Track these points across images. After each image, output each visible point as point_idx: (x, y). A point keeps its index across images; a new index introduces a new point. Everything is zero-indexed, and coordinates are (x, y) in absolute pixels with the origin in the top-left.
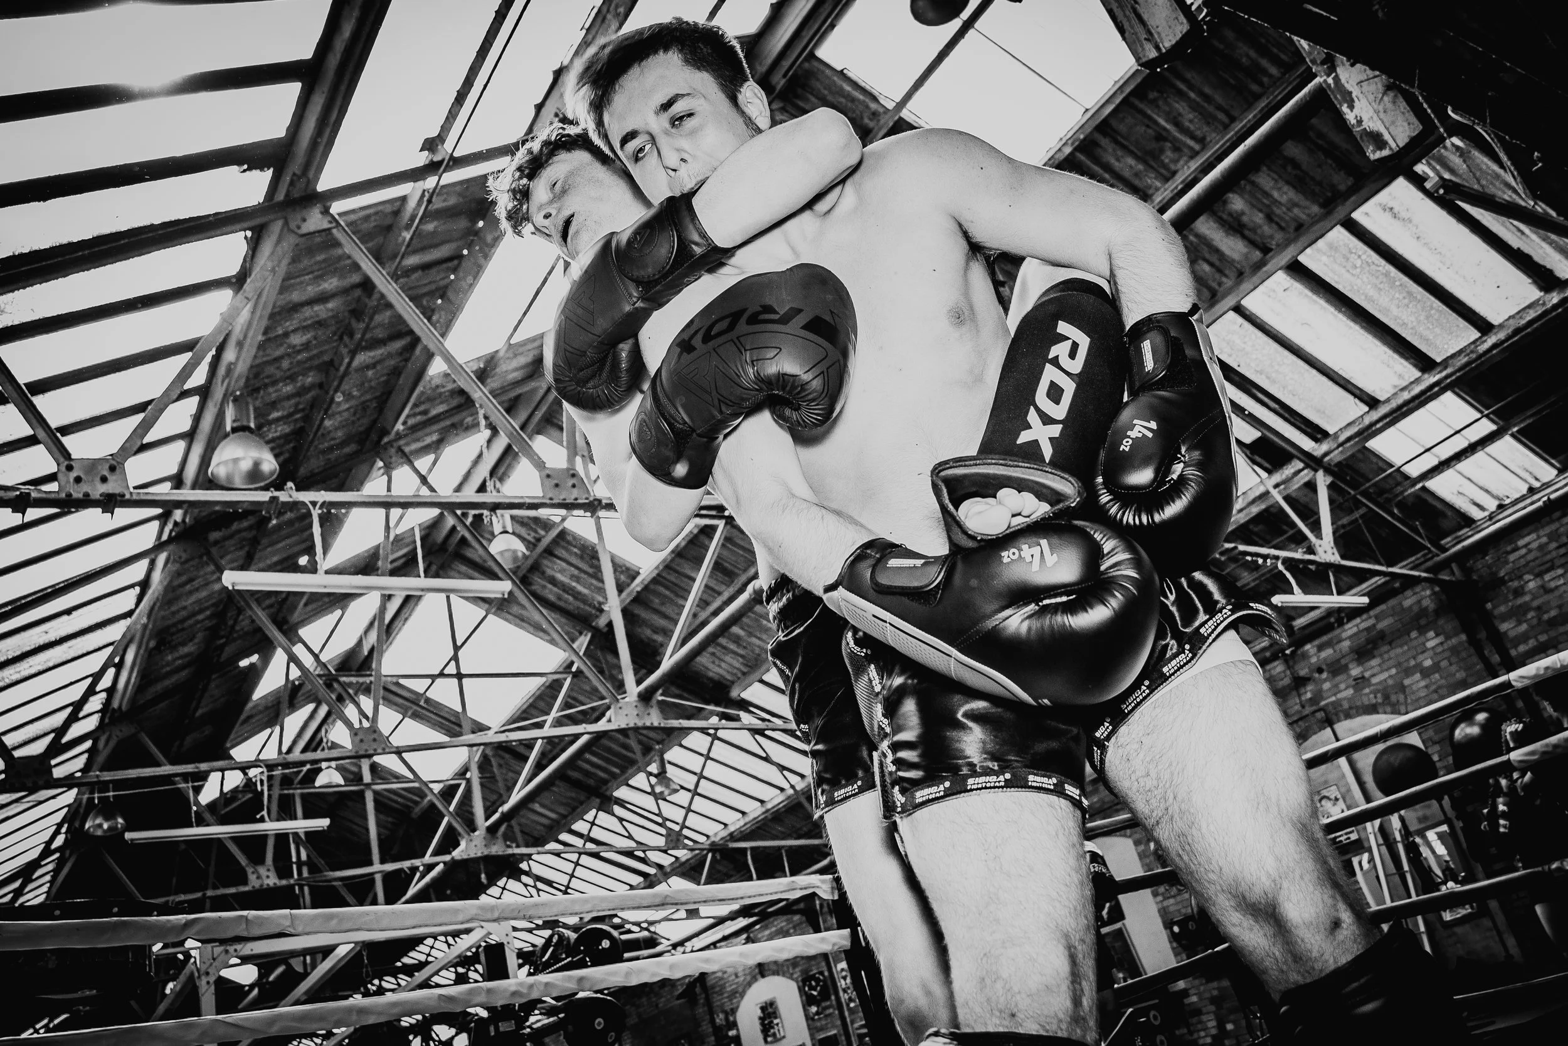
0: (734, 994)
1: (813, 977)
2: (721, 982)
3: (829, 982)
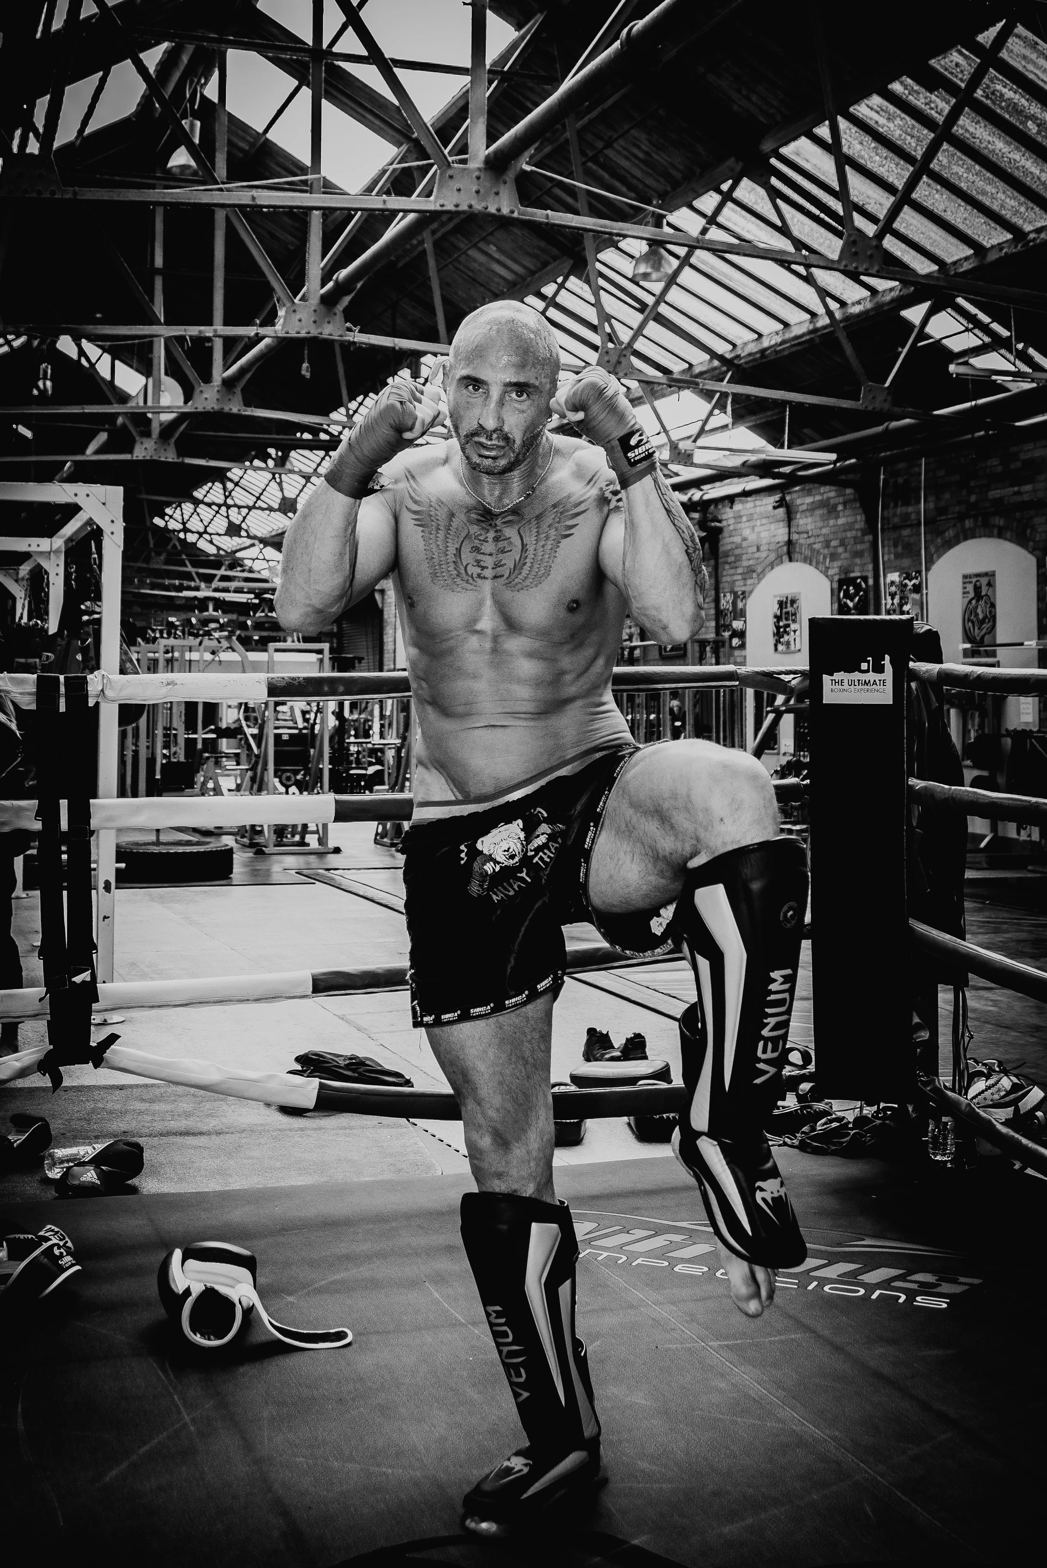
0: (750, 571)
1: (852, 581)
2: (737, 552)
3: (871, 595)
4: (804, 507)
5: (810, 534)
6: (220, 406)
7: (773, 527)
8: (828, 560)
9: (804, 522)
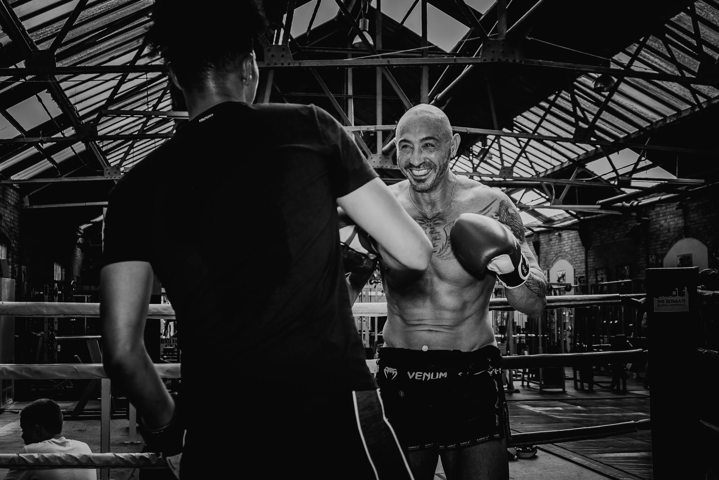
0: (665, 243)
2: (657, 233)
4: (693, 208)
5: (696, 222)
6: (381, 165)
7: (676, 219)
8: (706, 236)
9: (694, 216)
